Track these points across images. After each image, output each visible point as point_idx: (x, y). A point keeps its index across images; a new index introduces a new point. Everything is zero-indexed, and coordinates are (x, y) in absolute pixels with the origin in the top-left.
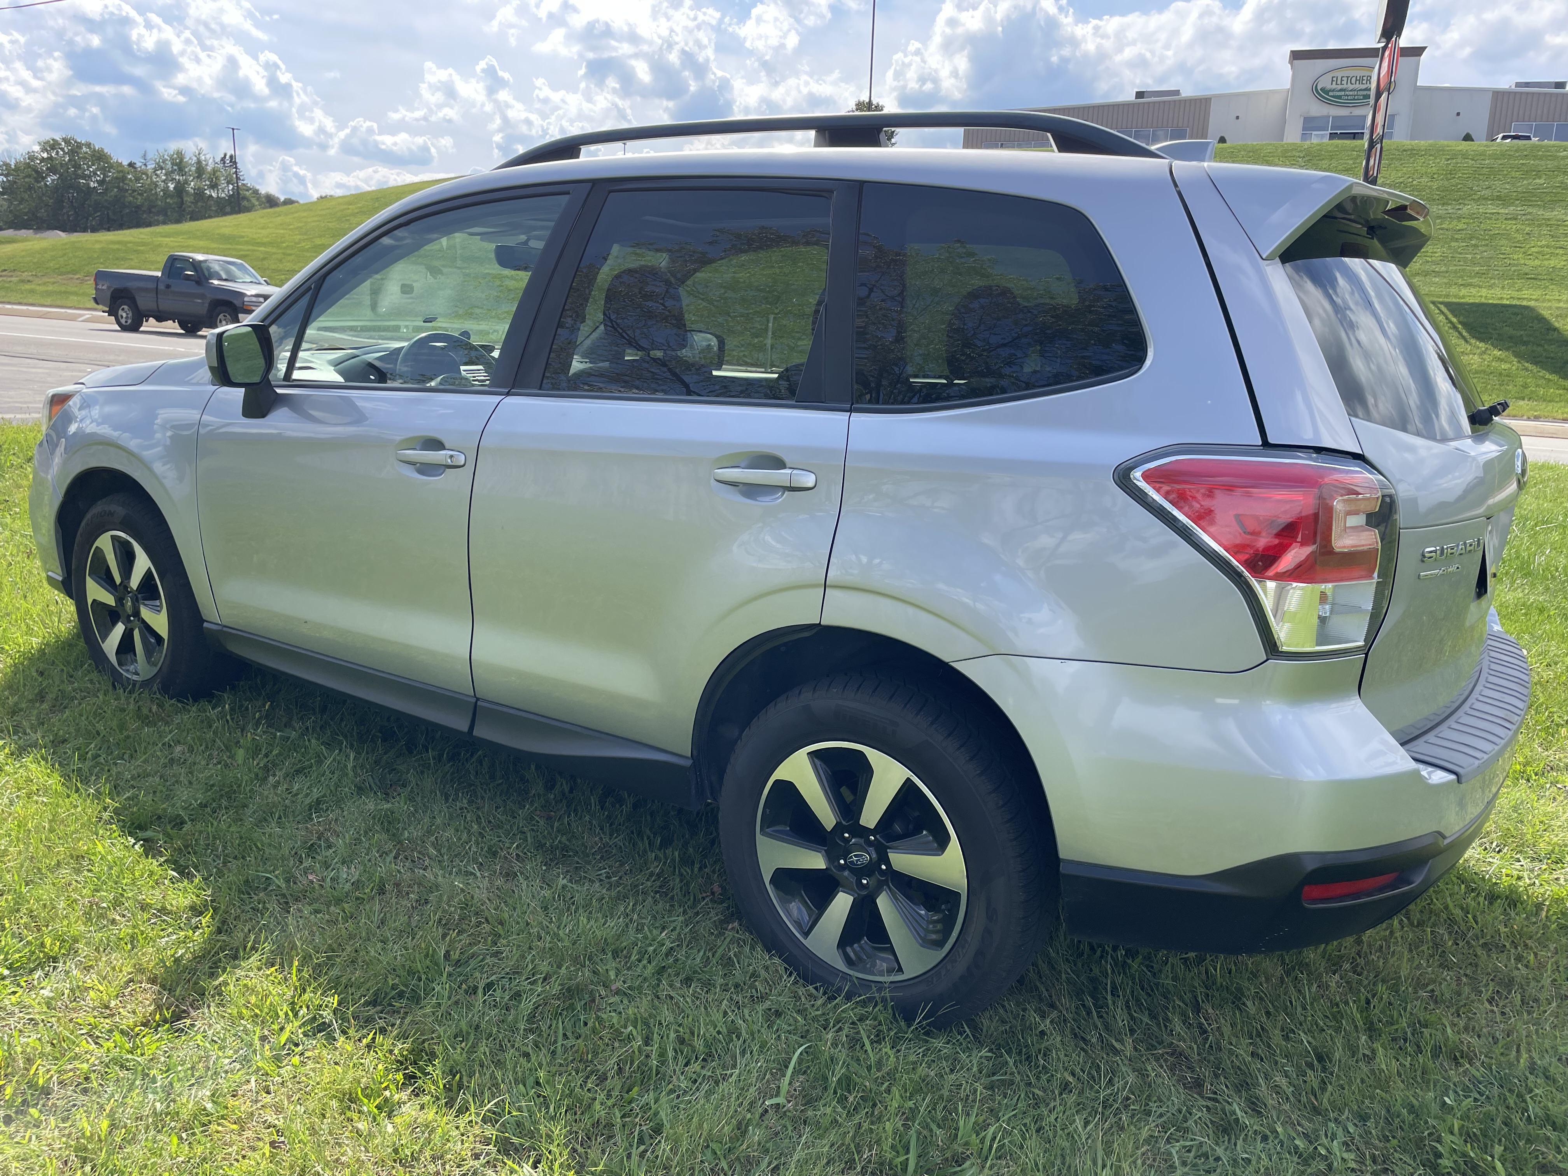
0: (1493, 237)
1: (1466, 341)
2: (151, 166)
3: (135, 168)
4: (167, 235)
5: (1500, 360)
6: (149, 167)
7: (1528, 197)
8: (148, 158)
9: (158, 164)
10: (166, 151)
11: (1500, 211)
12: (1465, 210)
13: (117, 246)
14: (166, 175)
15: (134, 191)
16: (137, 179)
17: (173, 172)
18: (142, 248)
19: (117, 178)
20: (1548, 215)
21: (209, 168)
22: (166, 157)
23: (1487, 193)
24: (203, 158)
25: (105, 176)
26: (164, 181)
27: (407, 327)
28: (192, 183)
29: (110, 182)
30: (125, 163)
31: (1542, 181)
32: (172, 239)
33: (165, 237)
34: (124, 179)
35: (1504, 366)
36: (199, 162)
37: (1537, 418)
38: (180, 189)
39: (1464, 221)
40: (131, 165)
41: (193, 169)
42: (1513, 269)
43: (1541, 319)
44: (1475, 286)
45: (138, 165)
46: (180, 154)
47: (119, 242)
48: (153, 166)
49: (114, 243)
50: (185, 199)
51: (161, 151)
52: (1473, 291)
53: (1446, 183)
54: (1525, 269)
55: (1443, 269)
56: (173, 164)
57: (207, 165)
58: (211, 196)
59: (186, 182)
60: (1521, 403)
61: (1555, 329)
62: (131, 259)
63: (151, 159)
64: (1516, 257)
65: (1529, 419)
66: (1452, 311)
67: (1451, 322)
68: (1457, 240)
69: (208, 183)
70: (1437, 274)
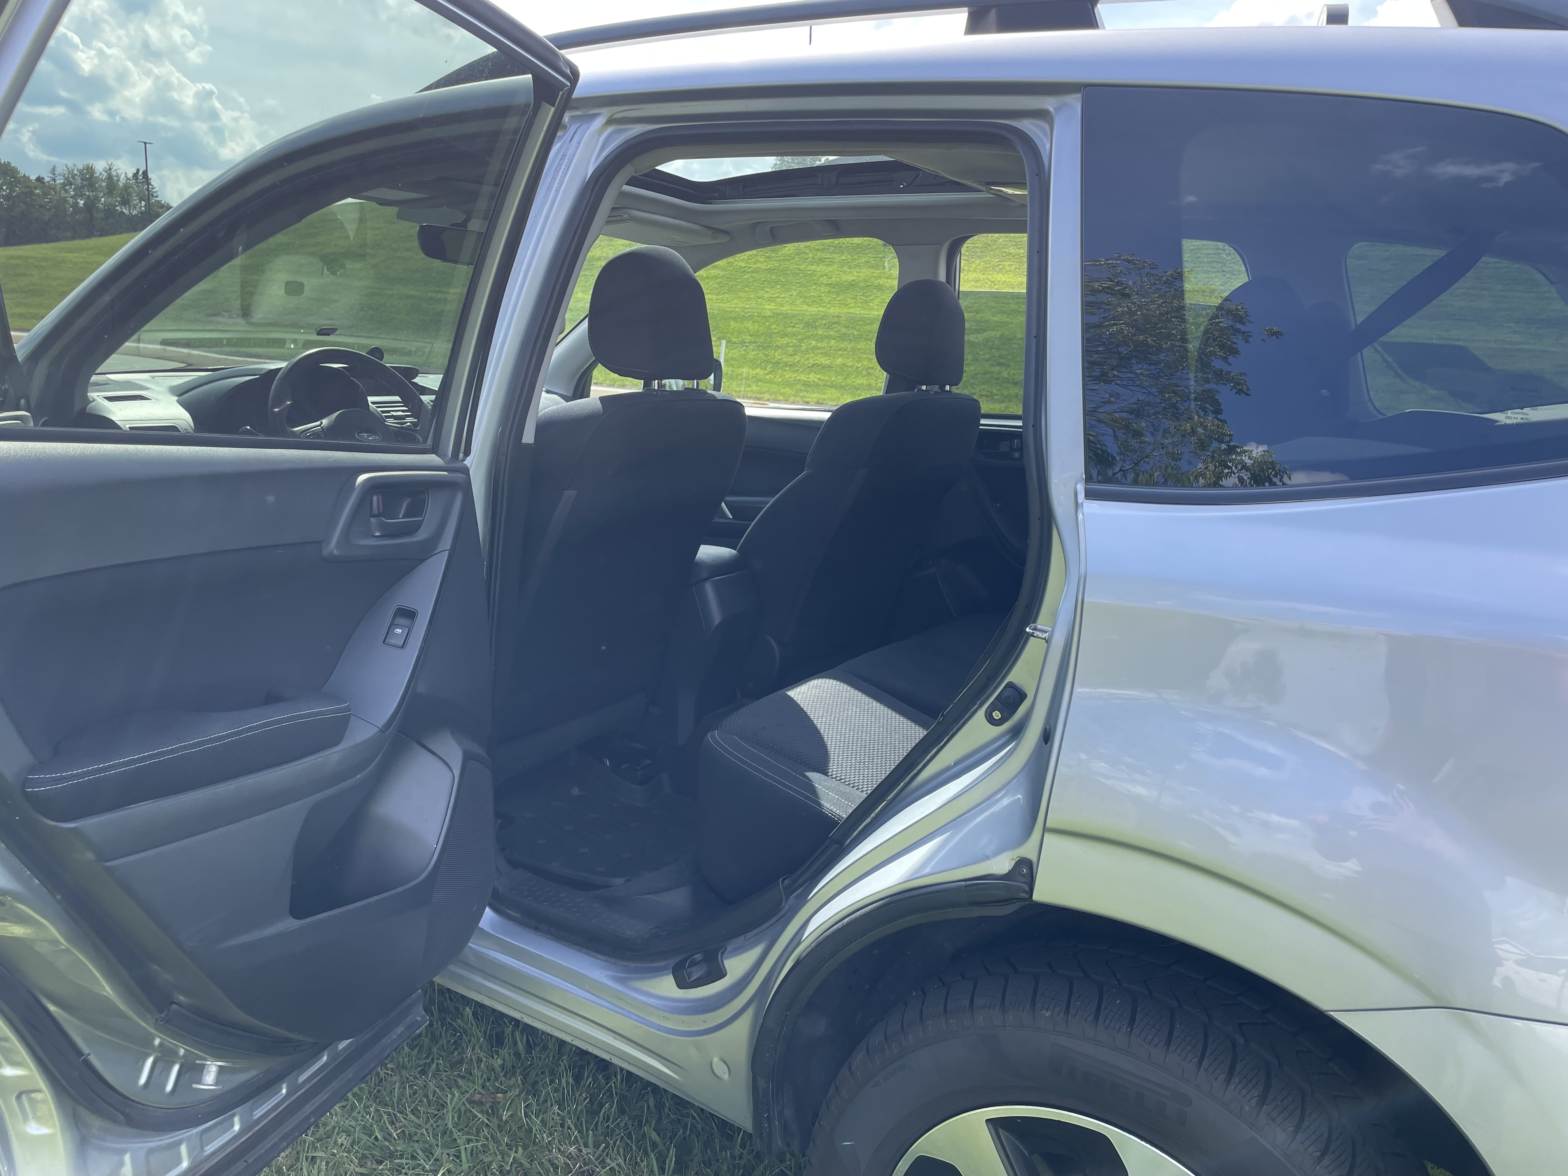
2: (60, 181)
3: (44, 183)
4: (71, 251)
6: (58, 182)
8: (57, 173)
9: (67, 179)
10: (75, 166)
13: (17, 262)
14: (75, 190)
15: (41, 206)
16: (45, 194)
17: (83, 187)
18: (43, 264)
19: (23, 193)
21: (121, 184)
22: (75, 172)
24: (114, 173)
25: (12, 191)
26: (72, 197)
27: (294, 341)
28: (103, 199)
29: (18, 196)
30: (33, 178)
32: (76, 255)
33: (70, 252)
34: (32, 193)
36: (110, 177)
38: (91, 206)
40: (39, 179)
41: (104, 184)
45: (47, 179)
46: (90, 170)
47: (19, 257)
48: (62, 181)
49: (12, 257)
50: (95, 215)
51: (70, 165)
56: (82, 179)
57: (118, 180)
58: (122, 212)
59: (97, 199)
62: (32, 275)
63: (60, 174)
69: (118, 199)
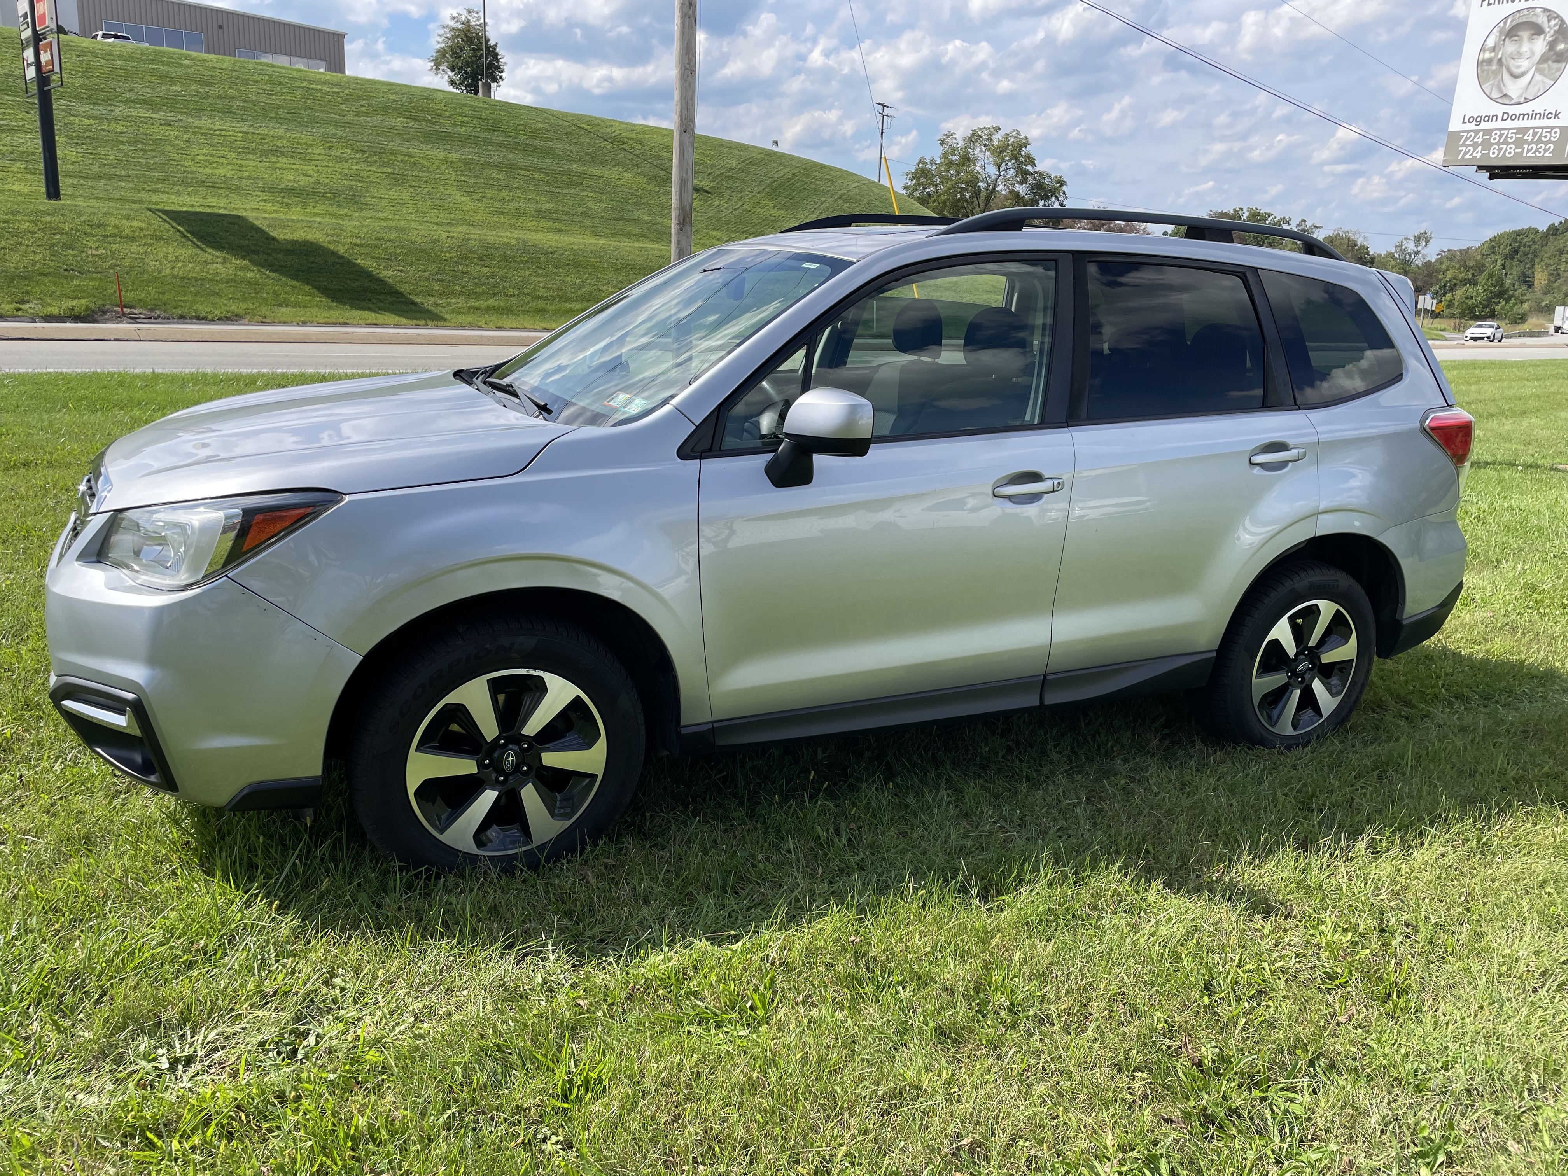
0: (156, 142)
1: (202, 250)
5: (242, 268)
7: (172, 103)
11: (153, 116)
12: (118, 111)
20: (197, 123)
23: (132, 96)
31: (178, 88)
35: (250, 275)
37: (304, 324)
39: (121, 123)
42: (190, 176)
43: (258, 230)
44: (163, 192)
52: (164, 197)
53: (87, 82)
54: (200, 177)
55: (123, 173)
60: (284, 309)
61: (274, 239)
64: (186, 164)
65: (298, 325)
66: (175, 220)
67: (179, 231)
68: (123, 143)
70: (121, 178)
